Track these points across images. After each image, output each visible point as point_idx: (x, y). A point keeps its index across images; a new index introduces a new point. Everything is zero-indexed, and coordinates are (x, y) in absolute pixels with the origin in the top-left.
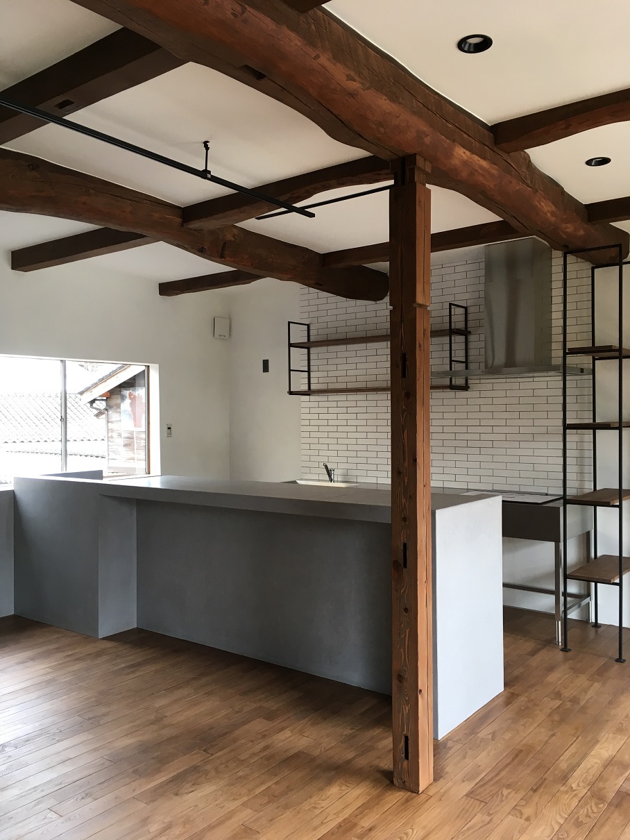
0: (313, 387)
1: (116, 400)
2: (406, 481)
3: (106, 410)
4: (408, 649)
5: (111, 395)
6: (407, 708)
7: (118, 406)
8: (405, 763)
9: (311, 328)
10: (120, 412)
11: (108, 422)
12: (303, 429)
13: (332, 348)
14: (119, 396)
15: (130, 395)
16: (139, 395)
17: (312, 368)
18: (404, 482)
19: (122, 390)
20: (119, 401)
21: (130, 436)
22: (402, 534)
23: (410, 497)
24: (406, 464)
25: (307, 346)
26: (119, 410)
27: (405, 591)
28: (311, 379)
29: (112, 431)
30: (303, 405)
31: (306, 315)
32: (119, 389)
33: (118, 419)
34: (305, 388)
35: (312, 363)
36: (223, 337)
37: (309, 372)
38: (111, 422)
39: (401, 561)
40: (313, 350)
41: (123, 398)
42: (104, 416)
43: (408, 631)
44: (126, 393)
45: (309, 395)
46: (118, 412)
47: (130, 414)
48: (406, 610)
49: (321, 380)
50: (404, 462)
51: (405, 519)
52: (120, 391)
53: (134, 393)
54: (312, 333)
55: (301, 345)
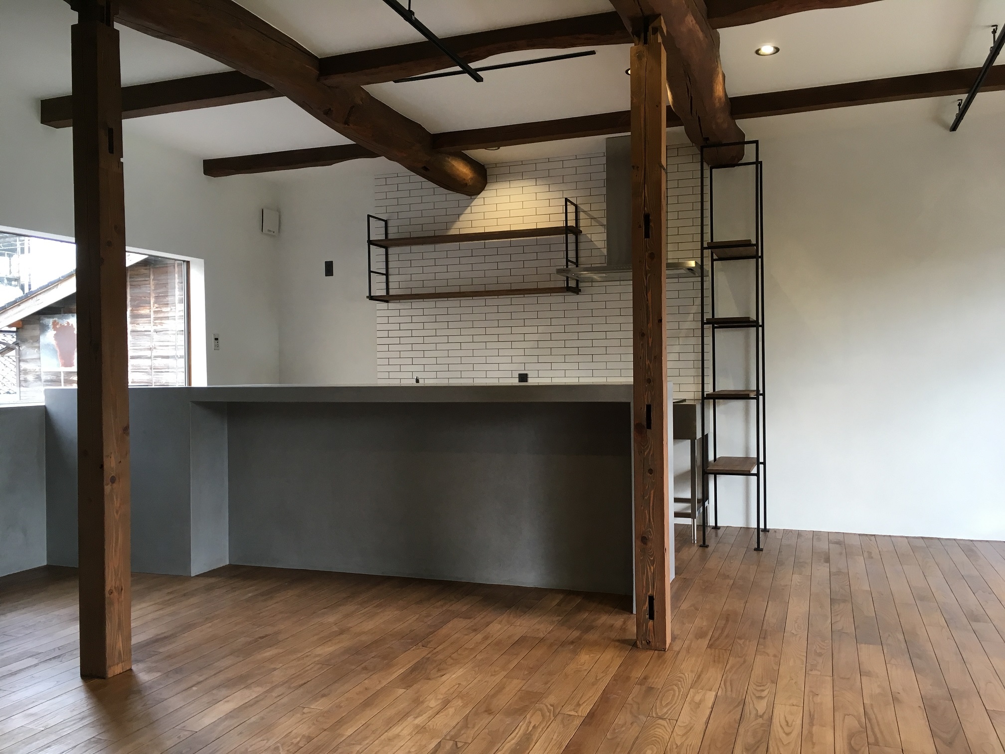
0: (392, 292)
1: (31, 331)
2: (650, 342)
3: (16, 344)
4: (653, 509)
5: (23, 325)
6: (652, 568)
7: (37, 340)
8: (651, 622)
9: (390, 224)
10: (39, 348)
11: (20, 361)
12: (379, 341)
13: (415, 248)
14: (37, 326)
15: (55, 324)
16: (68, 323)
17: (391, 271)
18: (648, 344)
19: (42, 317)
20: (37, 332)
21: (54, 378)
22: (646, 396)
23: (655, 357)
24: (650, 325)
25: (385, 244)
26: (37, 345)
27: (649, 453)
28: (390, 284)
29: (26, 372)
30: (379, 313)
31: (383, 210)
32: (37, 317)
33: (35, 356)
34: (383, 293)
35: (391, 265)
36: (272, 233)
37: (387, 275)
38: (25, 361)
39: (645, 423)
40: (391, 250)
41: (44, 328)
42: (13, 353)
43: (652, 492)
44: (49, 321)
45: (387, 301)
46: (36, 347)
47: (54, 350)
48: (651, 471)
49: (402, 285)
50: (648, 323)
51: (649, 381)
52: (39, 320)
53: (61, 322)
54: (390, 230)
55: (379, 243)
